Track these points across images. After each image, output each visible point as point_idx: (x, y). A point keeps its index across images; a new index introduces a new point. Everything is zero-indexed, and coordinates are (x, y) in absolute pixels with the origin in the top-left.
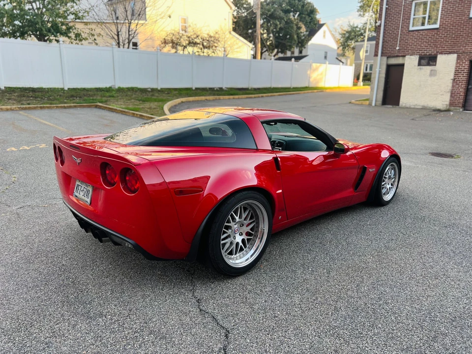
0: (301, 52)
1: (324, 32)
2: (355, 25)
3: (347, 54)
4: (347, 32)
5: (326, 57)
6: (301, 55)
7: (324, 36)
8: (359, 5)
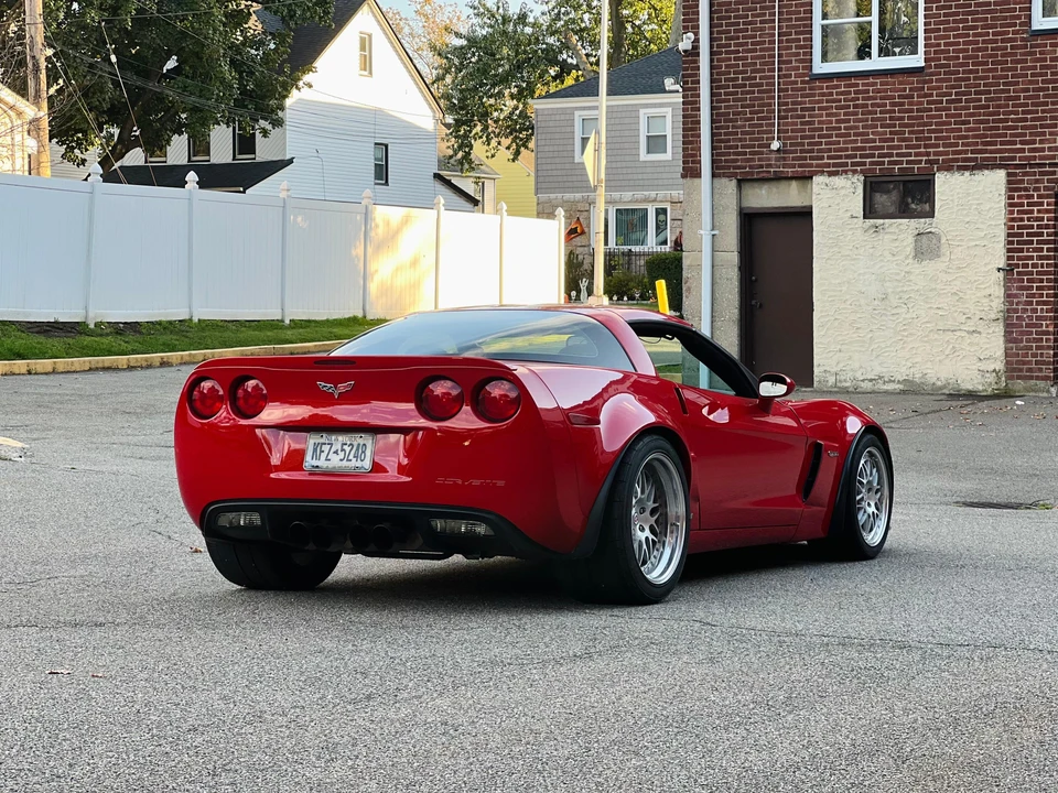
0: (245, 144)
1: (365, 43)
2: (514, 10)
3: (479, 150)
4: (473, 41)
5: (382, 173)
6: (245, 158)
7: (367, 64)
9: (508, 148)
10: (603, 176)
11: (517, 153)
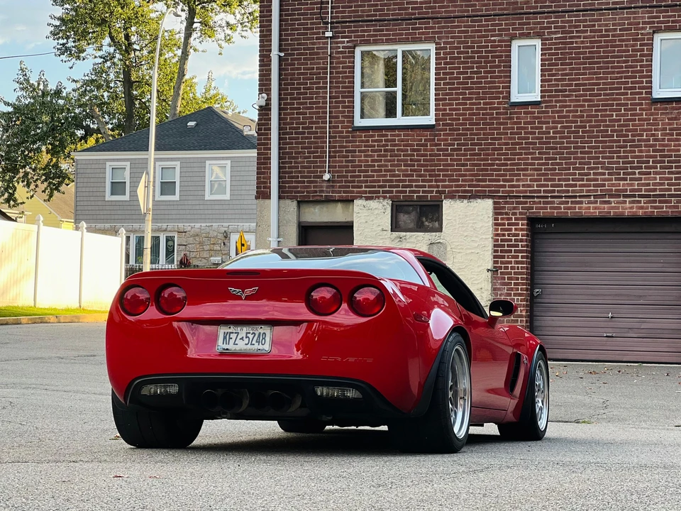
3: (21, 192)
4: (18, 109)
8: (59, 11)
9: (44, 191)
10: (151, 206)
11: (51, 196)
